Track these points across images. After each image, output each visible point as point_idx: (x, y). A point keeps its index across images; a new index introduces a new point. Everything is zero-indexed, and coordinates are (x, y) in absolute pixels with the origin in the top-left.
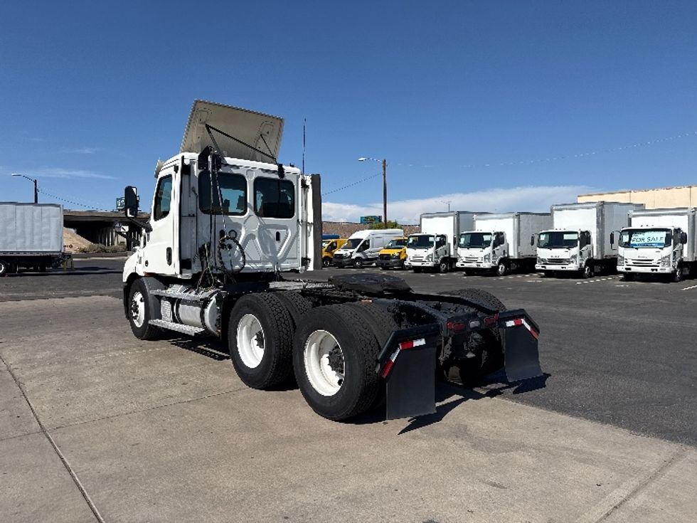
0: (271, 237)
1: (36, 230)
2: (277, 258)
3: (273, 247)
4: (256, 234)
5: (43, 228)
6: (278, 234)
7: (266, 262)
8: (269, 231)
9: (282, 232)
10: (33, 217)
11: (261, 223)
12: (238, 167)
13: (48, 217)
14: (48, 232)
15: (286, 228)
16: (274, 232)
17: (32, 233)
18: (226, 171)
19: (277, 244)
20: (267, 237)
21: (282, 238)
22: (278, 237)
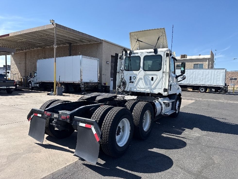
0: (150, 79)
1: (215, 78)
2: (151, 87)
3: (150, 83)
4: (143, 78)
5: (218, 77)
6: (152, 78)
7: (146, 89)
8: (149, 77)
9: (154, 77)
10: (214, 73)
11: (145, 73)
12: (137, 53)
13: (220, 73)
14: (219, 78)
15: (157, 75)
16: (151, 77)
17: (214, 79)
18: (133, 56)
19: (152, 82)
20: (147, 79)
21: (154, 79)
22: (152, 79)
